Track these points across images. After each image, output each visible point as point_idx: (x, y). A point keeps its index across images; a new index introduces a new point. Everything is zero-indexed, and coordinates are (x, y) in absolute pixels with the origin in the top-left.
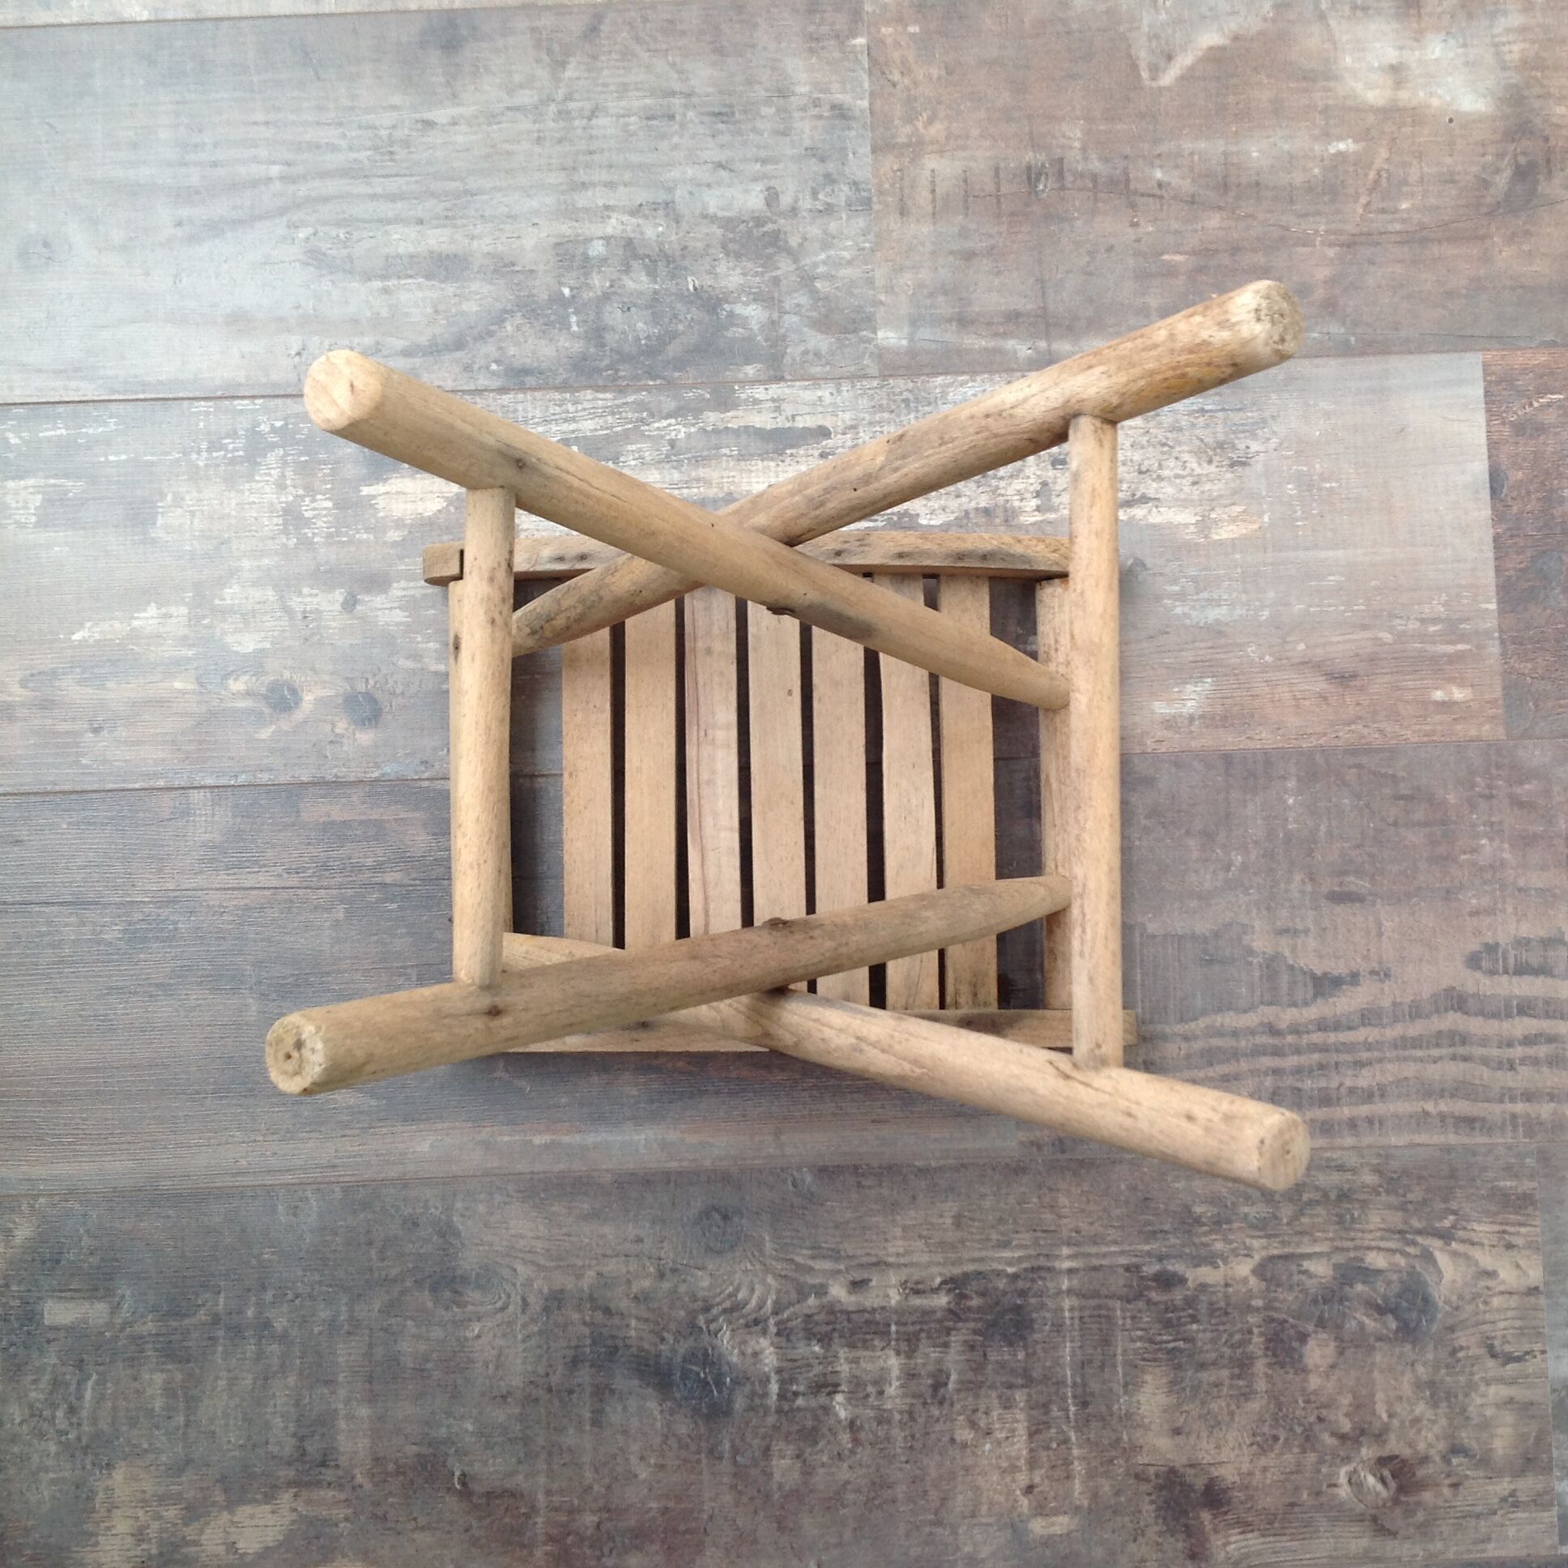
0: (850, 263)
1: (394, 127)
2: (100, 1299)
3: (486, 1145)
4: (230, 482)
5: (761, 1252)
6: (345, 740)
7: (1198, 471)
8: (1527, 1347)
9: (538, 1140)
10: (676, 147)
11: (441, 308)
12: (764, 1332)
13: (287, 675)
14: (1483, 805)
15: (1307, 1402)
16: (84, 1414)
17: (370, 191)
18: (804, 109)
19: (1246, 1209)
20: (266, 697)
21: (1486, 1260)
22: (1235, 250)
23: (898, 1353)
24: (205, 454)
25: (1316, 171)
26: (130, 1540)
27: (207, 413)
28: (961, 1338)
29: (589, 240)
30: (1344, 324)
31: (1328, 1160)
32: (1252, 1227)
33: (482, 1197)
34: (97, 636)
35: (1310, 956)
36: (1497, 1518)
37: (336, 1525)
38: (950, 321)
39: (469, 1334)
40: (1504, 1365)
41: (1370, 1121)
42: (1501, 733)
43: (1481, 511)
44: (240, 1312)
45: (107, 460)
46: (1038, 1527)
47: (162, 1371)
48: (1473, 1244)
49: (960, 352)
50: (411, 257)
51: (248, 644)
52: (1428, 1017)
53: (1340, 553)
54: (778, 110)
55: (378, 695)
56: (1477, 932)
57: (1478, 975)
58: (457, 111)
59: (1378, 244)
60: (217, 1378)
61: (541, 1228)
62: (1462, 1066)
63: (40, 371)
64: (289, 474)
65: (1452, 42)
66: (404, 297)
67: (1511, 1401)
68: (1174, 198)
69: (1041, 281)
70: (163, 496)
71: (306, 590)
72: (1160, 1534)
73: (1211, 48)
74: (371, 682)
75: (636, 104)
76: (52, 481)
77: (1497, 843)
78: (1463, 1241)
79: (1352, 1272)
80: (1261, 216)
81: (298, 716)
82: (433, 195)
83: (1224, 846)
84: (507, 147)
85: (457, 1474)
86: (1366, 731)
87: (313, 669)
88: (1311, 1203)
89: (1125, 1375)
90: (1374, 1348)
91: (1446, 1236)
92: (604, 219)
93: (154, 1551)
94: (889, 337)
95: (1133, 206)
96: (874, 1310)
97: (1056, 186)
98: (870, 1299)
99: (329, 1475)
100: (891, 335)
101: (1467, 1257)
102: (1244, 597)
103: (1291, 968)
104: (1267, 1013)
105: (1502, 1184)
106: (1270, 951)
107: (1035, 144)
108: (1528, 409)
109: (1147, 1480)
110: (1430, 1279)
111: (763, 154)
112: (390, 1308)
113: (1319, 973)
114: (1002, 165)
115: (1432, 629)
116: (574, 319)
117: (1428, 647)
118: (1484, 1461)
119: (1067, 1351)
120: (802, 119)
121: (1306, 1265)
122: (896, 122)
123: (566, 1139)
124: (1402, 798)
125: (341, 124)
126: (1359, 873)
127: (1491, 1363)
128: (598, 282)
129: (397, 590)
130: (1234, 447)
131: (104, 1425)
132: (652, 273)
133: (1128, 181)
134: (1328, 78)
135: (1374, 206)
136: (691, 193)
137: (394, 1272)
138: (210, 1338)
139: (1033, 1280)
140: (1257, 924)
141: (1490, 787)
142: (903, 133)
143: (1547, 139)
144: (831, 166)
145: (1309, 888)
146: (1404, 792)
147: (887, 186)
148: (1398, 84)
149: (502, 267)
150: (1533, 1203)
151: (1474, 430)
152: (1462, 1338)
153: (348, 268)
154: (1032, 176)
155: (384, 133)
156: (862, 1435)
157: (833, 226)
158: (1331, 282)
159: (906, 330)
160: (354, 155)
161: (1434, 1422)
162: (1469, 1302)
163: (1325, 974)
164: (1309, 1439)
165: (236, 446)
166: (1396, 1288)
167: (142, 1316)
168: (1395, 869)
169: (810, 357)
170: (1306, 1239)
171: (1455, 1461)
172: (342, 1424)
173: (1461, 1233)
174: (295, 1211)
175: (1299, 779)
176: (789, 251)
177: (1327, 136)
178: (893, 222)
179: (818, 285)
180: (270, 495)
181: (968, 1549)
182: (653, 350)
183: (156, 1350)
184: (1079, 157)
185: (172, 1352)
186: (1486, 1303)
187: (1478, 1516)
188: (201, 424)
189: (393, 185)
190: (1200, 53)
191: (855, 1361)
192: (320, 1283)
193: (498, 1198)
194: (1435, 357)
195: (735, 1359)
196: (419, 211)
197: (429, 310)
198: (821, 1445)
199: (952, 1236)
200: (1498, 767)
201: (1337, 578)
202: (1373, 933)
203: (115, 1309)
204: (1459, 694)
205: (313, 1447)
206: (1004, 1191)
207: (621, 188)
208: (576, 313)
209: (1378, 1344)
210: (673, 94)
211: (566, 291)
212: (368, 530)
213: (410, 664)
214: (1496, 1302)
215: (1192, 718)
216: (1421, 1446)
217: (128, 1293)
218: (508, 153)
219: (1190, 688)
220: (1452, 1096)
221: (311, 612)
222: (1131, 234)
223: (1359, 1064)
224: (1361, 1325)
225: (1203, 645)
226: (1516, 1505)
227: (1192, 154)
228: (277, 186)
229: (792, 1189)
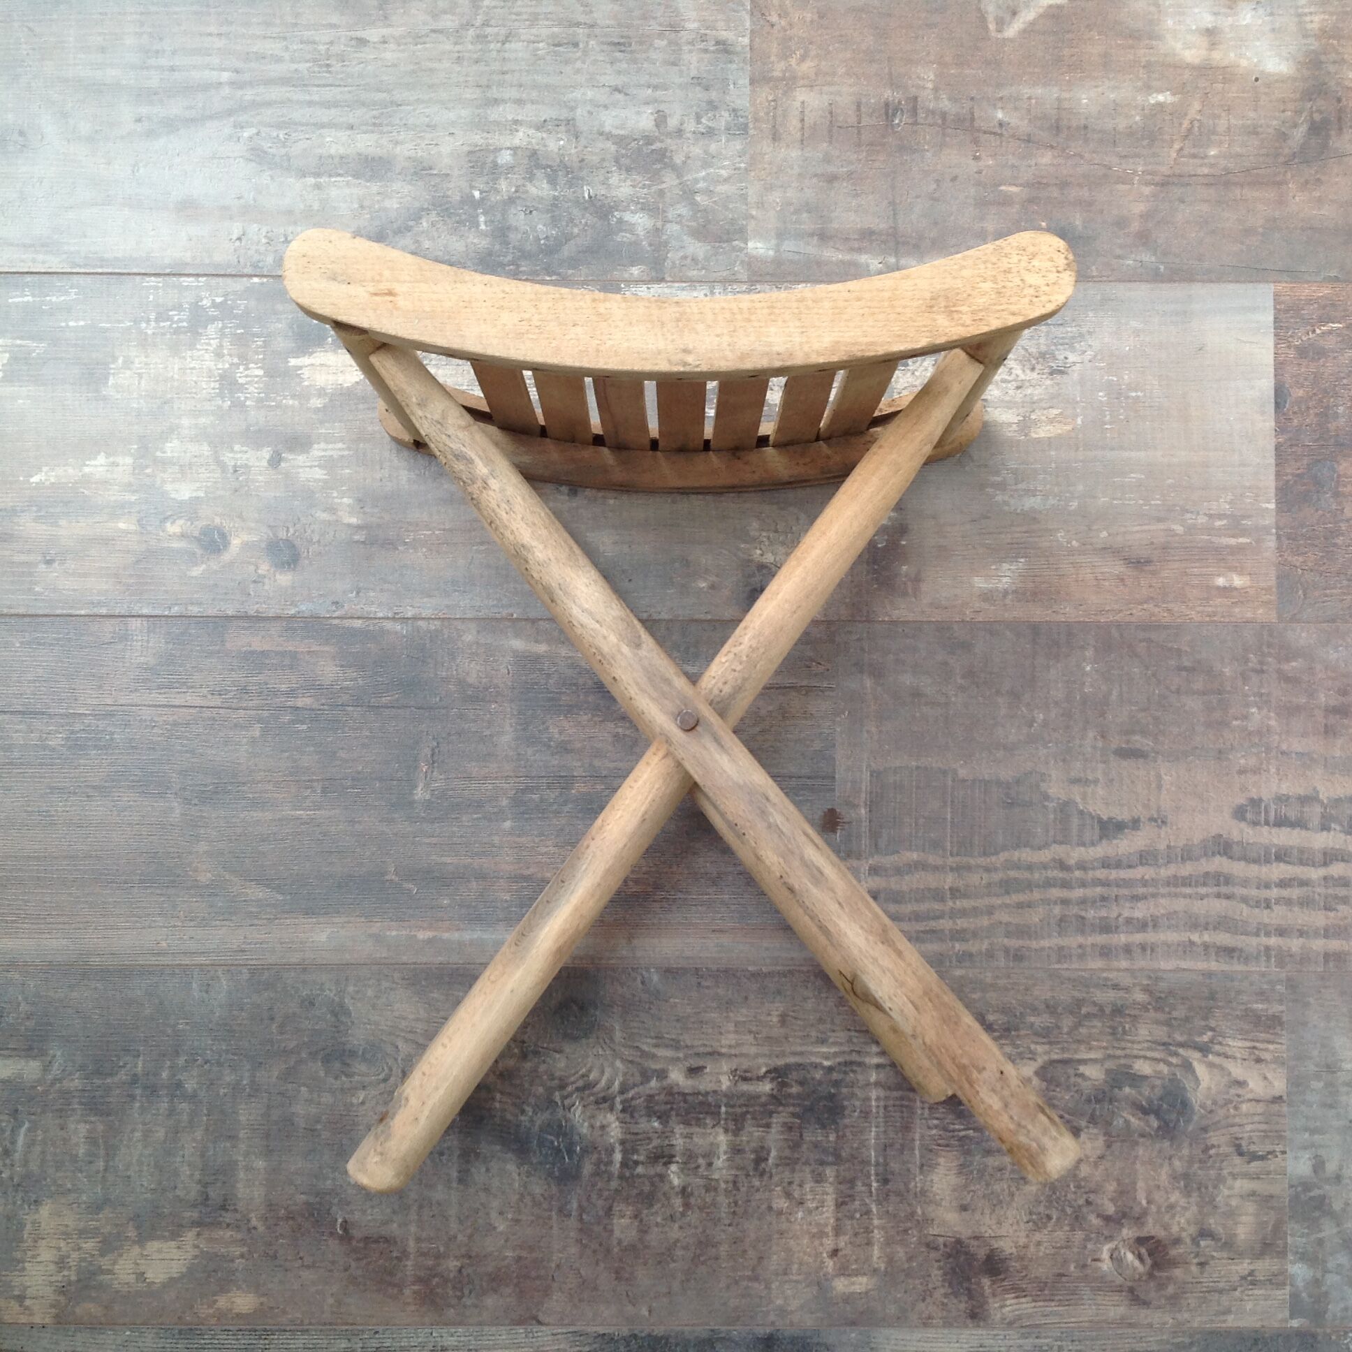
0: (726, 180)
1: (331, 43)
2: (34, 1058)
3: (378, 939)
4: (175, 349)
5: (612, 1039)
6: (266, 580)
7: (1022, 377)
8: (1269, 1148)
9: (422, 935)
10: (578, 71)
11: (366, 203)
12: (612, 1109)
13: (217, 520)
14: (1255, 678)
15: (1078, 1187)
16: (17, 1156)
17: (308, 98)
18: (691, 43)
19: (1032, 1019)
20: (198, 540)
21: (1237, 1070)
22: (1064, 185)
23: (726, 1131)
24: (153, 324)
25: (1138, 118)
26: (52, 1267)
27: (156, 288)
28: (781, 1120)
29: (498, 150)
30: (1155, 254)
31: (1106, 979)
32: (1036, 1034)
33: (371, 982)
34: (53, 480)
35: (1099, 803)
36: (1237, 1293)
37: (232, 1261)
38: (812, 235)
39: (355, 1101)
40: (1249, 1162)
41: (1143, 947)
42: (1273, 617)
43: (1268, 423)
44: (155, 1075)
45: (67, 326)
46: (841, 1285)
47: (86, 1122)
48: (1227, 1057)
49: (819, 264)
50: (342, 158)
51: (184, 492)
52: (1197, 859)
53: (1142, 454)
54: (670, 43)
55: (298, 542)
56: (1243, 789)
57: (1243, 825)
58: (385, 31)
59: (1188, 184)
60: (133, 1131)
61: (422, 1011)
62: (1225, 903)
63: (12, 245)
64: (226, 343)
65: (1261, 11)
66: (334, 192)
67: (1253, 1194)
68: (1013, 136)
69: (892, 203)
70: (115, 359)
71: (237, 447)
72: (946, 1296)
73: (1050, 6)
74: (292, 531)
75: (545, 32)
76: (18, 342)
77: (1265, 711)
78: (1219, 1055)
79: (1122, 1077)
80: (1087, 155)
81: (226, 557)
82: (363, 104)
83: (1028, 704)
84: (430, 65)
85: (340, 1220)
86: (1157, 610)
87: (240, 516)
88: (1088, 1016)
89: (922, 1157)
90: (1137, 1143)
91: (1204, 1049)
92: (513, 131)
93: (73, 1278)
94: (758, 247)
95: (976, 142)
96: (707, 1093)
97: (910, 121)
98: (704, 1084)
99: (228, 1217)
100: (759, 245)
101: (1221, 1068)
102: (1056, 489)
103: (1081, 813)
104: (1058, 851)
105: (1255, 1006)
106: (1063, 797)
107: (893, 83)
108: (1311, 336)
109: (936, 1249)
110: (1189, 1085)
111: (655, 81)
112: (288, 1076)
113: (1105, 818)
114: (864, 100)
115: (1218, 523)
116: (482, 219)
117: (1214, 539)
118: (1228, 1245)
119: (872, 1136)
120: (690, 51)
121: (1082, 1069)
122: (773, 58)
123: (446, 935)
124: (1185, 669)
125: (285, 38)
126: (1144, 733)
127: (1237, 1160)
128: (505, 187)
129: (318, 451)
130: (1055, 358)
131: (34, 1167)
132: (553, 182)
133: (973, 119)
134: (1151, 38)
135: (1186, 152)
136: (590, 113)
137: (292, 1045)
138: (129, 1096)
139: (845, 1073)
140: (1054, 774)
141: (1261, 663)
142: (778, 69)
143: (1339, 100)
144: (714, 95)
145: (1100, 744)
146: (1187, 664)
147: (762, 114)
148: (1213, 46)
149: (421, 170)
150: (1281, 1024)
151: (1263, 351)
152: (1214, 1138)
153: (285, 165)
154: (890, 111)
155: (322, 48)
156: (692, 1200)
157: (713, 147)
158: (1145, 217)
159: (774, 242)
160: (295, 66)
161: (1185, 1209)
162: (1222, 1107)
163: (1110, 819)
164: (1077, 1220)
165: (181, 318)
166: (1158, 1092)
167: (70, 1074)
168: (1175, 730)
169: (689, 260)
170: (1082, 1047)
171: (1202, 1243)
172: (242, 1175)
173: (1217, 1047)
174: (207, 988)
175: (1096, 650)
176: (674, 168)
177: (1148, 88)
178: (766, 147)
179: (698, 198)
180: (209, 362)
181: (779, 1302)
182: (551, 249)
183: (81, 1103)
184: (931, 97)
185: (95, 1106)
186: (1236, 1108)
187: (1221, 1292)
188: (151, 298)
189: (329, 94)
190: (1041, 10)
191: (689, 1136)
192: (227, 1051)
193: (385, 984)
194: (1231, 286)
195: (585, 1130)
196: (351, 118)
197: (356, 206)
198: (657, 1207)
199: (777, 1032)
200: (1269, 645)
201: (1139, 476)
202: (1154, 786)
203: (46, 1068)
204: (1238, 581)
205: (214, 1193)
206: (824, 996)
207: (529, 106)
208: (485, 213)
209: (1141, 1140)
210: (578, 24)
211: (477, 194)
212: (293, 396)
213: (325, 516)
214: (1244, 1107)
215: (1006, 593)
216: (1175, 1229)
217: (59, 1053)
218: (431, 70)
219: (1006, 566)
220: (1215, 928)
221: (241, 467)
222: (973, 166)
223: (1136, 898)
224: (1127, 1122)
225: (1018, 529)
226: (1253, 1283)
227: (1030, 98)
228: (226, 91)
229: (640, 986)
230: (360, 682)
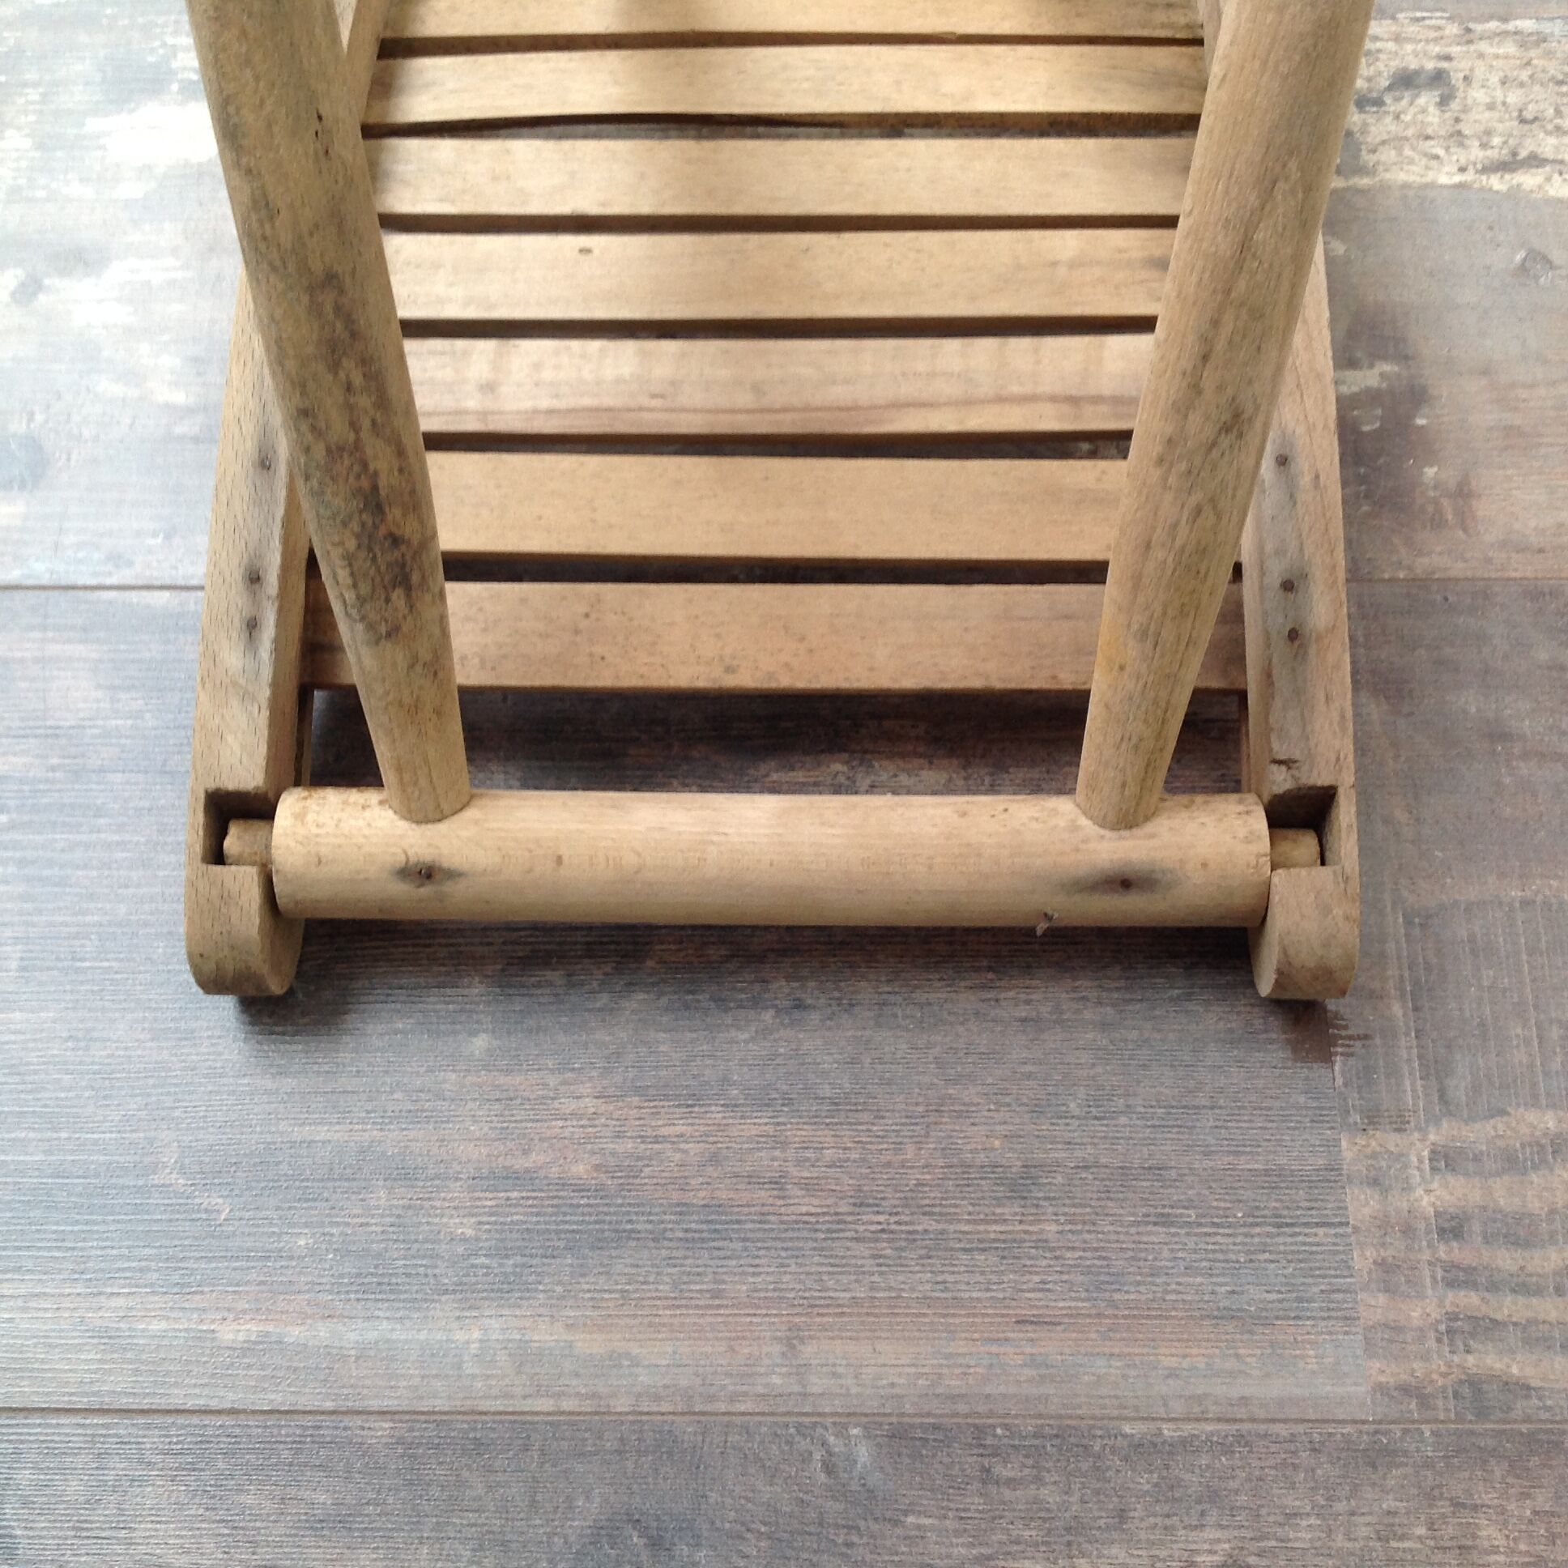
9: (231, 1333)
33: (80, 1461)
55: (49, 441)
61: (209, 1545)
74: (39, 418)
123: (295, 1333)
129: (120, 272)
206: (1341, 1507)
212: (85, 181)
229: (822, 1477)
230: (150, 721)
